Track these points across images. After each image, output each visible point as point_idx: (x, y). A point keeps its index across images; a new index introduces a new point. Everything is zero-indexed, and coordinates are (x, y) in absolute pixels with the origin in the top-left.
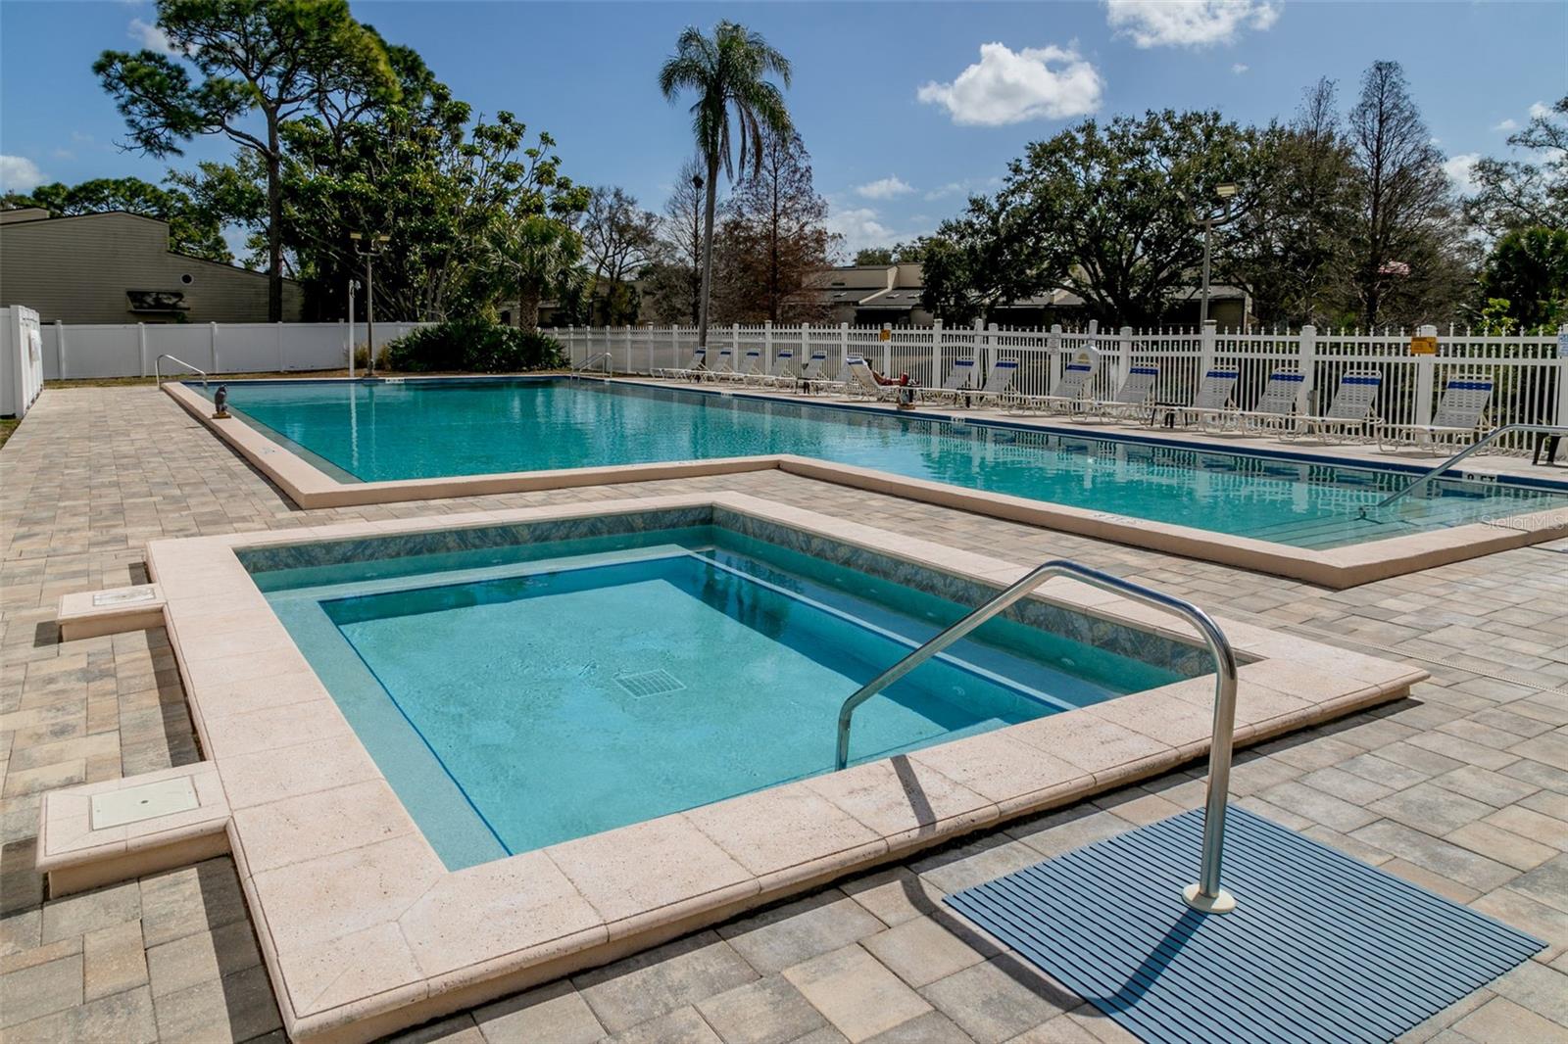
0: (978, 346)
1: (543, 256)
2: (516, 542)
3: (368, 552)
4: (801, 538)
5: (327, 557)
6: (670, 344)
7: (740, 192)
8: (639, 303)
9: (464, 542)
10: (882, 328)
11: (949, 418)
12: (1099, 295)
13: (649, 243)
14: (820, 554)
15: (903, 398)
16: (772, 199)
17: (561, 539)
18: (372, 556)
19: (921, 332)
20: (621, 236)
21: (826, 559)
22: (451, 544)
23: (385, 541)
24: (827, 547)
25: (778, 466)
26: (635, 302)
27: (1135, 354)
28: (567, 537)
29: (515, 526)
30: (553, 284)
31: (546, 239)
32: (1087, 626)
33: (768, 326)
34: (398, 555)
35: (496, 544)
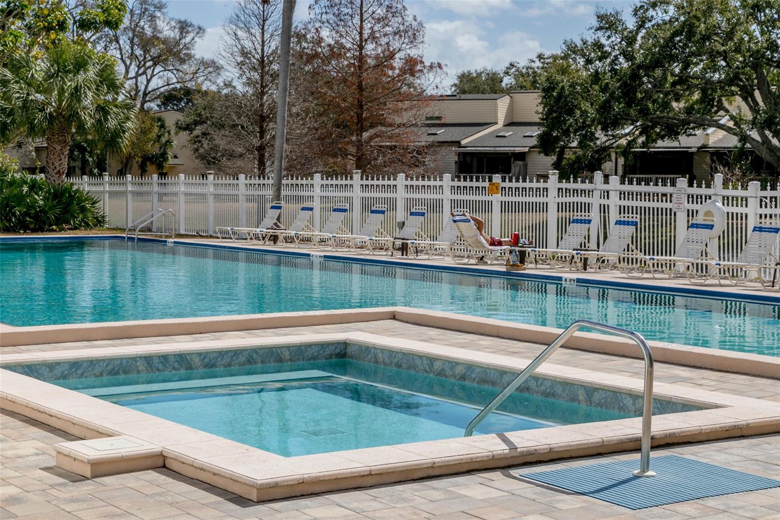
0: (596, 201)
1: (77, 89)
2: (190, 367)
3: (80, 372)
4: (425, 362)
5: (50, 374)
6: (235, 198)
7: (318, 11)
8: (169, 142)
9: (151, 367)
10: (490, 180)
11: (560, 279)
12: (762, 135)
13: (183, 61)
14: (441, 373)
15: (513, 258)
16: (357, 20)
17: (225, 367)
18: (82, 375)
19: (535, 185)
20: (146, 51)
21: (446, 376)
22: (141, 368)
23: (92, 363)
24: (447, 367)
25: (394, 317)
26: (163, 140)
27: (764, 211)
28: (229, 365)
29: (189, 354)
30: (89, 122)
31: (80, 65)
32: (631, 402)
33: (357, 176)
34: (101, 375)
35: (174, 369)
